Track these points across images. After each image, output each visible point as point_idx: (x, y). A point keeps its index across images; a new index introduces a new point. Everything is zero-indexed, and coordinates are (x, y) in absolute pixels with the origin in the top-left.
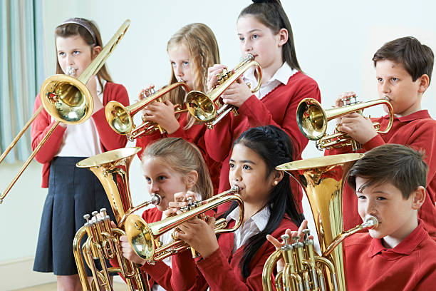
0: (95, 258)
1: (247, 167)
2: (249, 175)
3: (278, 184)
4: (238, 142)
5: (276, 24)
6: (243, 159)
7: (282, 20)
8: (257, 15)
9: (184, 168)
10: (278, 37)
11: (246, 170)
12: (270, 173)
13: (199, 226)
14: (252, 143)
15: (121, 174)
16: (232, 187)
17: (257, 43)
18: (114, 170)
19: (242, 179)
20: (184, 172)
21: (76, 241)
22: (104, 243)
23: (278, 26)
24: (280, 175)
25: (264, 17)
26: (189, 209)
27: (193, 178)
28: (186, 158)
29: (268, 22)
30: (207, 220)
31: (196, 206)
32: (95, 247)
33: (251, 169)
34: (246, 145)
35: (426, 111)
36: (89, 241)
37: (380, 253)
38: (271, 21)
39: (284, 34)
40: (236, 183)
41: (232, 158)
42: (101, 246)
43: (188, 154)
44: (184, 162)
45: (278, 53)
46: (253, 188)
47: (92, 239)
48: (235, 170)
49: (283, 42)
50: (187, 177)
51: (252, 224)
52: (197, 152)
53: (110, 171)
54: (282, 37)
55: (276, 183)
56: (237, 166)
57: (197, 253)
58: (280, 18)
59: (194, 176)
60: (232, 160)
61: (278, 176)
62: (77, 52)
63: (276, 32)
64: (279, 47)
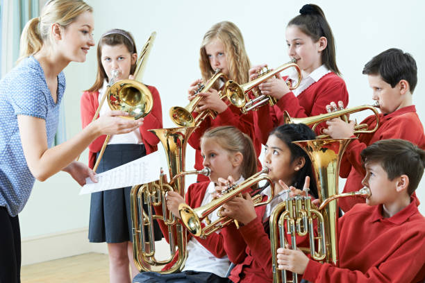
5: (316, 33)
6: (274, 146)
7: (322, 30)
8: (300, 26)
10: (318, 44)
13: (239, 203)
17: (299, 50)
19: (271, 162)
23: (318, 35)
25: (306, 28)
26: (228, 192)
27: (238, 159)
29: (309, 32)
30: (245, 197)
31: (234, 189)
34: (278, 136)
35: (414, 106)
37: (379, 221)
38: (313, 31)
40: (266, 164)
45: (317, 57)
49: (322, 49)
54: (322, 44)
55: (298, 169)
56: (269, 151)
57: (239, 224)
58: (321, 28)
60: (266, 146)
61: (300, 163)
62: (121, 58)
63: (316, 40)
64: (319, 52)
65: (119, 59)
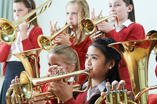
0: (17, 102)
1: (95, 57)
2: (95, 62)
3: (112, 69)
4: (91, 45)
6: (92, 54)
9: (69, 62)
10: (128, 8)
11: (94, 60)
12: (107, 62)
14: (98, 45)
15: (33, 58)
16: (86, 69)
18: (29, 56)
19: (91, 65)
20: (69, 64)
21: (7, 94)
22: (22, 95)
23: (129, 3)
24: (113, 64)
26: (58, 75)
27: (72, 68)
28: (71, 57)
32: (17, 97)
33: (97, 59)
34: (95, 46)
36: (14, 93)
39: (131, 7)
40: (88, 66)
41: (87, 53)
42: (21, 96)
43: (72, 55)
44: (70, 59)
46: (97, 69)
47: (16, 93)
48: (88, 60)
50: (69, 67)
51: (96, 88)
52: (76, 55)
53: (27, 57)
54: (130, 8)
55: (111, 68)
56: (89, 57)
59: (73, 67)
60: (87, 55)
61: (112, 64)
62: (21, 10)
63: (127, 6)
64: (128, 12)
65: (20, 11)
